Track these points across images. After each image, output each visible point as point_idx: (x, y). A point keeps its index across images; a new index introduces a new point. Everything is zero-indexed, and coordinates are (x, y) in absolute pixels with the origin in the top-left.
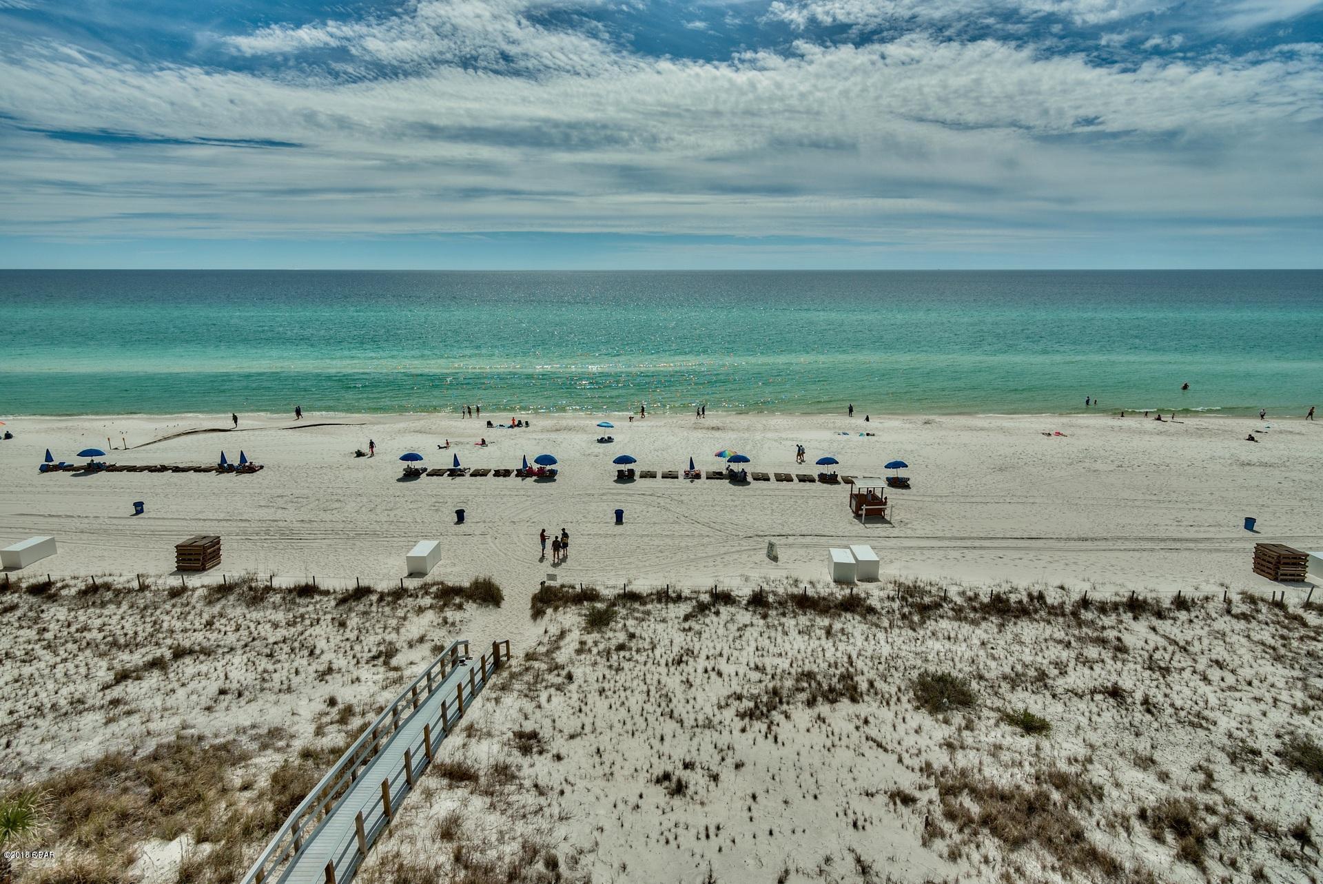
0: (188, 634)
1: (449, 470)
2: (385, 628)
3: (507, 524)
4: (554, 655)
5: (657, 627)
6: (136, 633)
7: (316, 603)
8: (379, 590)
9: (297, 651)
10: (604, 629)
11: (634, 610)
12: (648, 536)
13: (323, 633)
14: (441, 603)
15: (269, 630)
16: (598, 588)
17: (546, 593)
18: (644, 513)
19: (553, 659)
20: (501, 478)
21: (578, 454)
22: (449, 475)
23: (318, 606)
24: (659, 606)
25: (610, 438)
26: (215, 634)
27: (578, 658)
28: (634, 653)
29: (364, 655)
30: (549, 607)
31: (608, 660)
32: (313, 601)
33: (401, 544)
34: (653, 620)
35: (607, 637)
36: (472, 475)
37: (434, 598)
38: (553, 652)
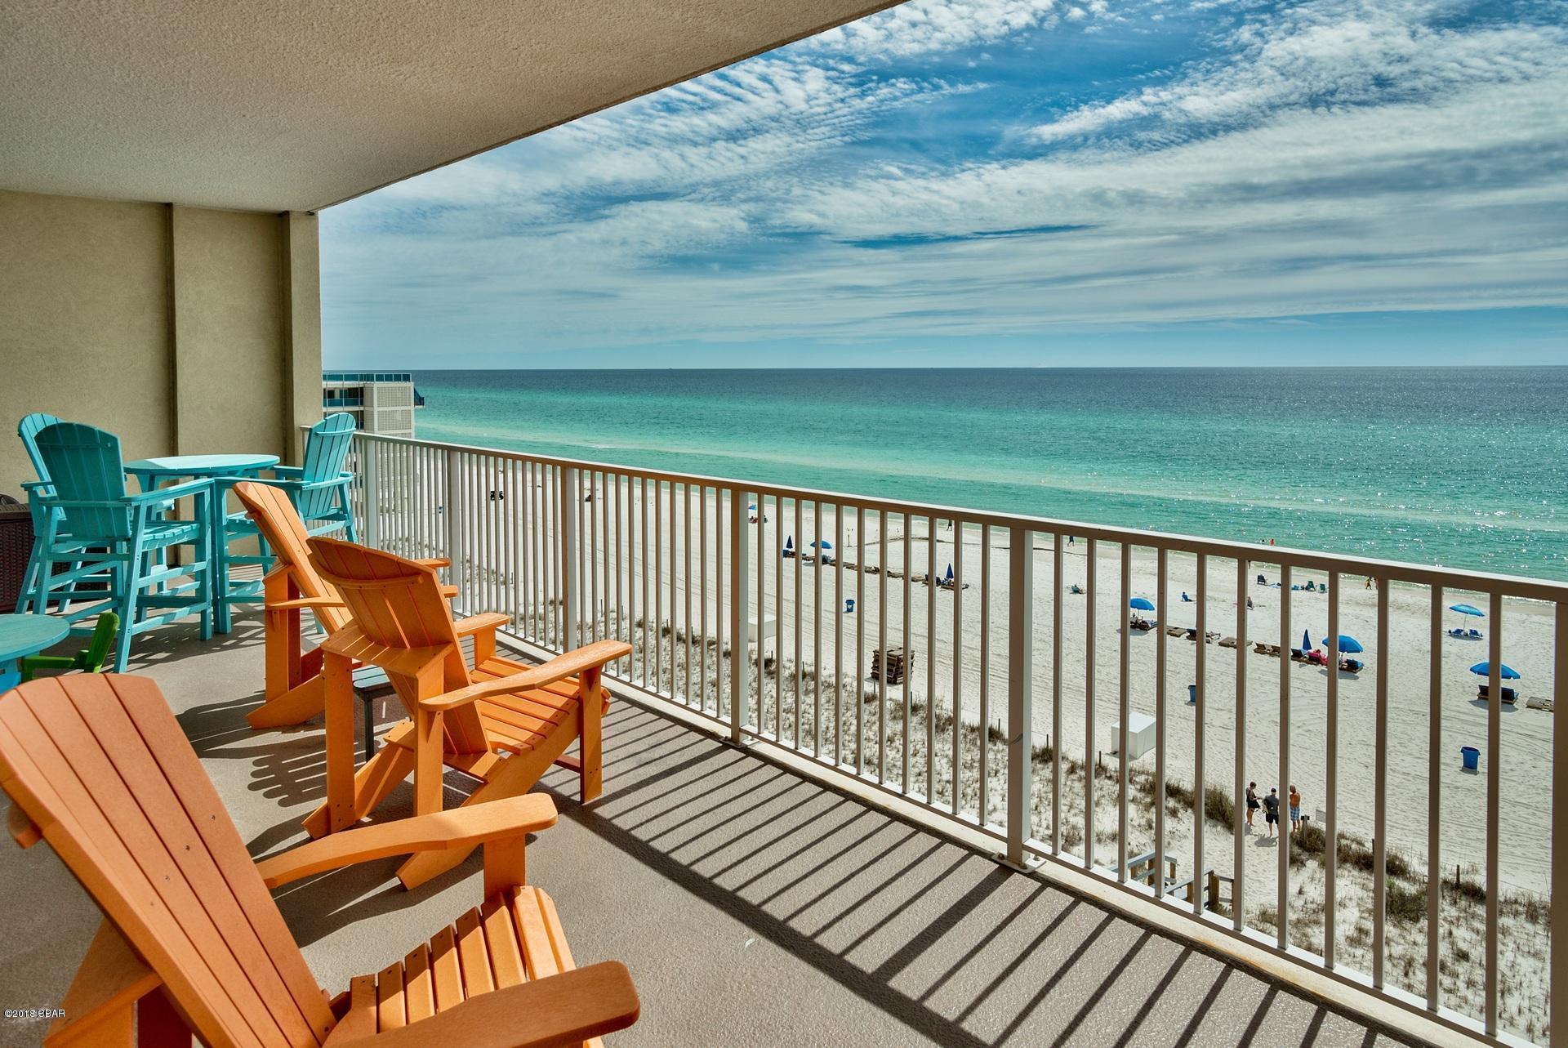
0: (870, 744)
1: (1189, 631)
2: (1071, 807)
3: (1265, 723)
4: (1309, 931)
5: (1520, 960)
6: (828, 728)
7: (998, 751)
8: (1071, 759)
9: (969, 798)
10: (1407, 924)
11: (1474, 916)
12: (1528, 806)
13: (999, 788)
14: (1148, 800)
15: (944, 765)
16: (1406, 858)
17: (1309, 835)
18: (1527, 767)
19: (1305, 935)
20: (1267, 656)
21: (1408, 648)
22: (1188, 638)
23: (999, 756)
24: (1529, 927)
25: (1475, 633)
26: (894, 752)
27: (1352, 950)
28: (1461, 985)
29: (1041, 830)
30: (1311, 857)
31: (1406, 974)
32: (995, 748)
33: (1109, 711)
34: (1511, 946)
35: (1410, 938)
36: (1221, 644)
37: (1140, 790)
38: (1306, 925)
